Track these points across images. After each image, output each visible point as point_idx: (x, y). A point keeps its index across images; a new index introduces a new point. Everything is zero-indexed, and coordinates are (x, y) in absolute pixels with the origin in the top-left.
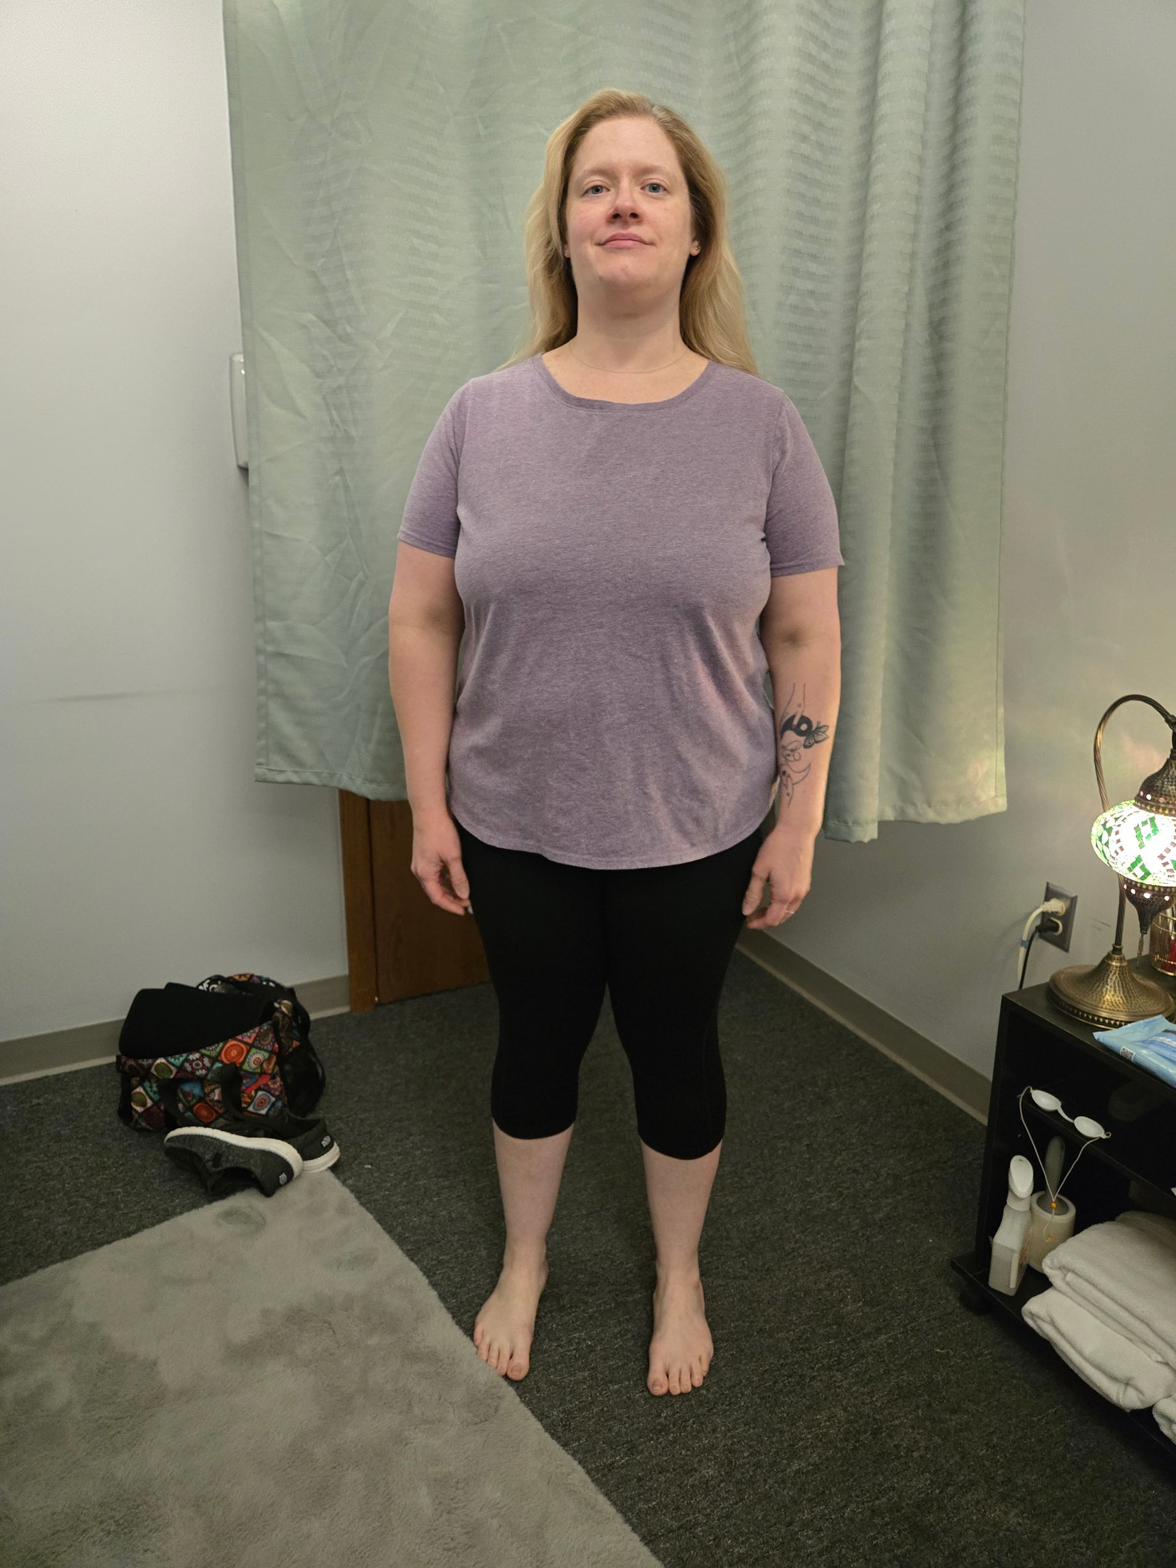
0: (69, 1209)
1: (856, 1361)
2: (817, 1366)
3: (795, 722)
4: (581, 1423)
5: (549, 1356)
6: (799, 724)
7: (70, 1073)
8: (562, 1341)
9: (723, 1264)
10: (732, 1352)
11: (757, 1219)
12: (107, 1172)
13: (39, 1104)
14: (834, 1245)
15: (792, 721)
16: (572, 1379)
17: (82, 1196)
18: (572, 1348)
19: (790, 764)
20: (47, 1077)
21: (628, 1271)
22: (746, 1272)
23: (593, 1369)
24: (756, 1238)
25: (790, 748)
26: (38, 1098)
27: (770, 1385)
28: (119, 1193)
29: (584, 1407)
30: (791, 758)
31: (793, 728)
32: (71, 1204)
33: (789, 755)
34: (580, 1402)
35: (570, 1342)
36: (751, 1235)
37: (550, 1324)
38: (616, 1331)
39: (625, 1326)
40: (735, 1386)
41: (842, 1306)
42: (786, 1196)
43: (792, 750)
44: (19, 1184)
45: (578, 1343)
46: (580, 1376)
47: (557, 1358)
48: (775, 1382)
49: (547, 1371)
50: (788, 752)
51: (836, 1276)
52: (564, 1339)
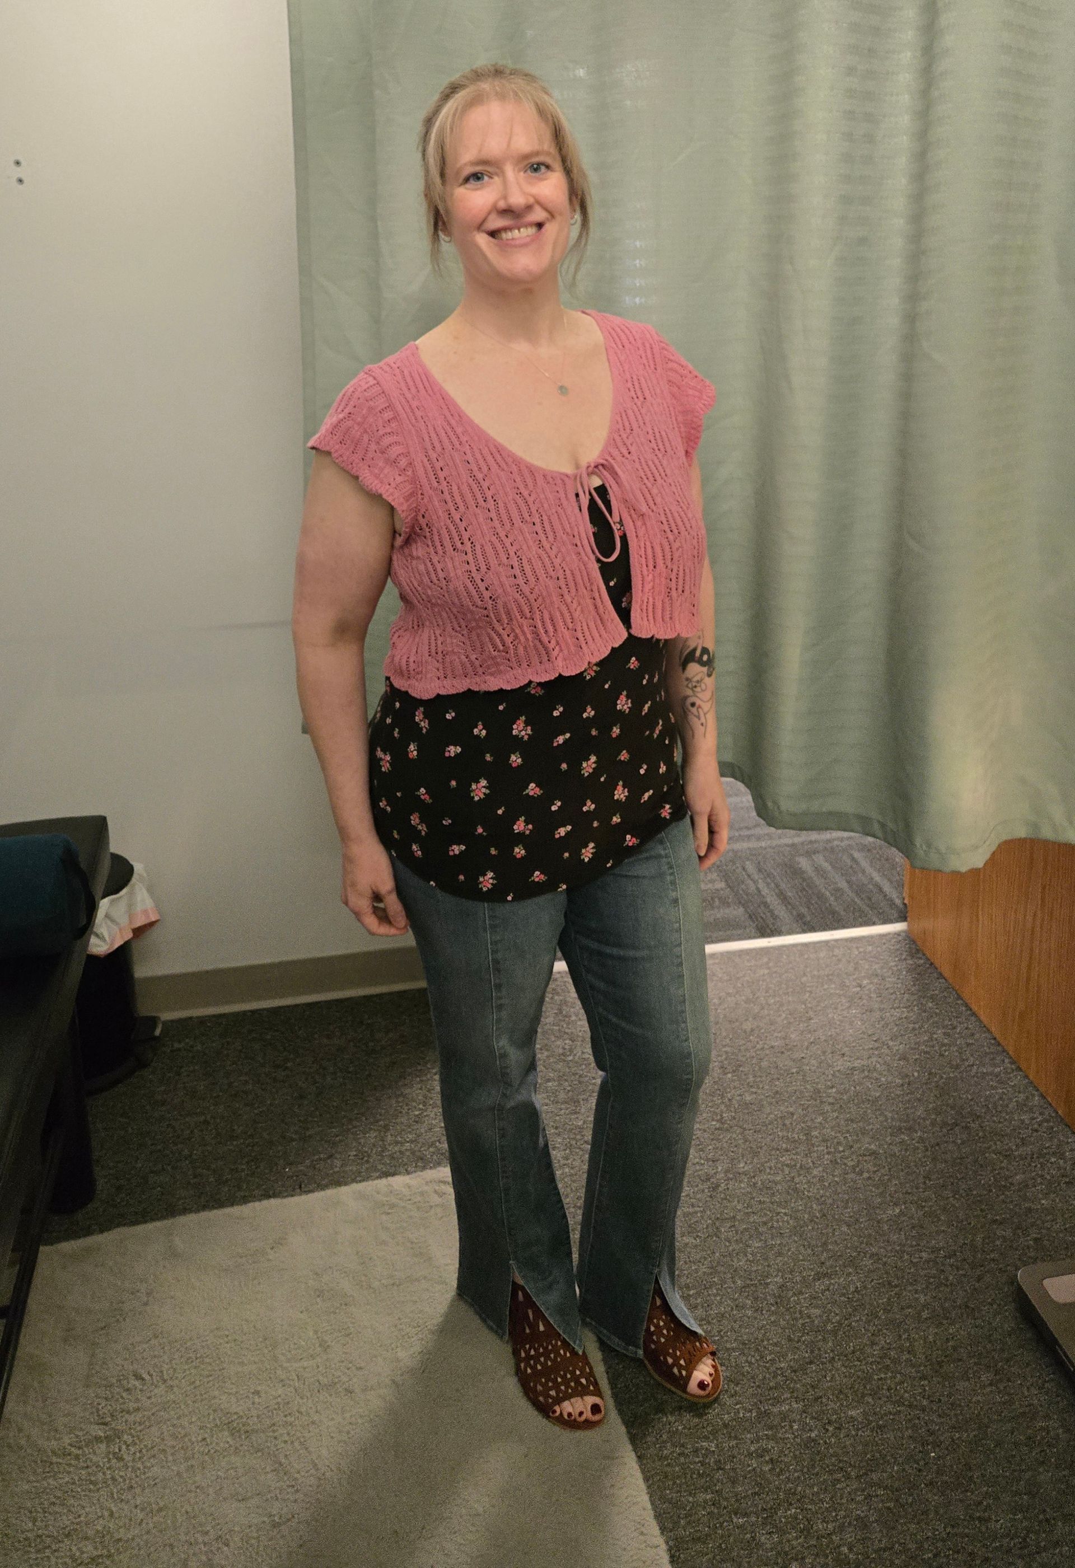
0: (192, 1181)
1: (1045, 1549)
2: (994, 1545)
3: (698, 653)
4: (693, 1557)
5: (669, 1465)
6: (702, 655)
7: (214, 1016)
8: (687, 1448)
9: (897, 1384)
10: (888, 1504)
11: (951, 1331)
12: (235, 1143)
13: (179, 1050)
14: (1046, 1385)
15: (695, 653)
16: (691, 1499)
17: (208, 1169)
18: (697, 1460)
19: (698, 695)
20: (191, 1018)
21: (779, 1372)
22: (925, 1403)
23: (717, 1491)
24: (946, 1356)
25: (695, 679)
26: (180, 1042)
27: (929, 1558)
28: (243, 1170)
29: (699, 1539)
30: (698, 689)
31: (696, 659)
32: (195, 1177)
33: (696, 687)
34: (696, 1531)
35: (696, 1451)
36: (940, 1352)
37: (677, 1424)
38: (753, 1449)
39: (763, 1443)
40: (885, 1550)
41: (1041, 1470)
42: (995, 1306)
43: (698, 682)
44: (150, 1143)
45: (705, 1456)
46: (702, 1497)
47: (677, 1469)
48: (935, 1556)
49: (663, 1482)
50: (694, 684)
51: (1042, 1429)
52: (689, 1446)
